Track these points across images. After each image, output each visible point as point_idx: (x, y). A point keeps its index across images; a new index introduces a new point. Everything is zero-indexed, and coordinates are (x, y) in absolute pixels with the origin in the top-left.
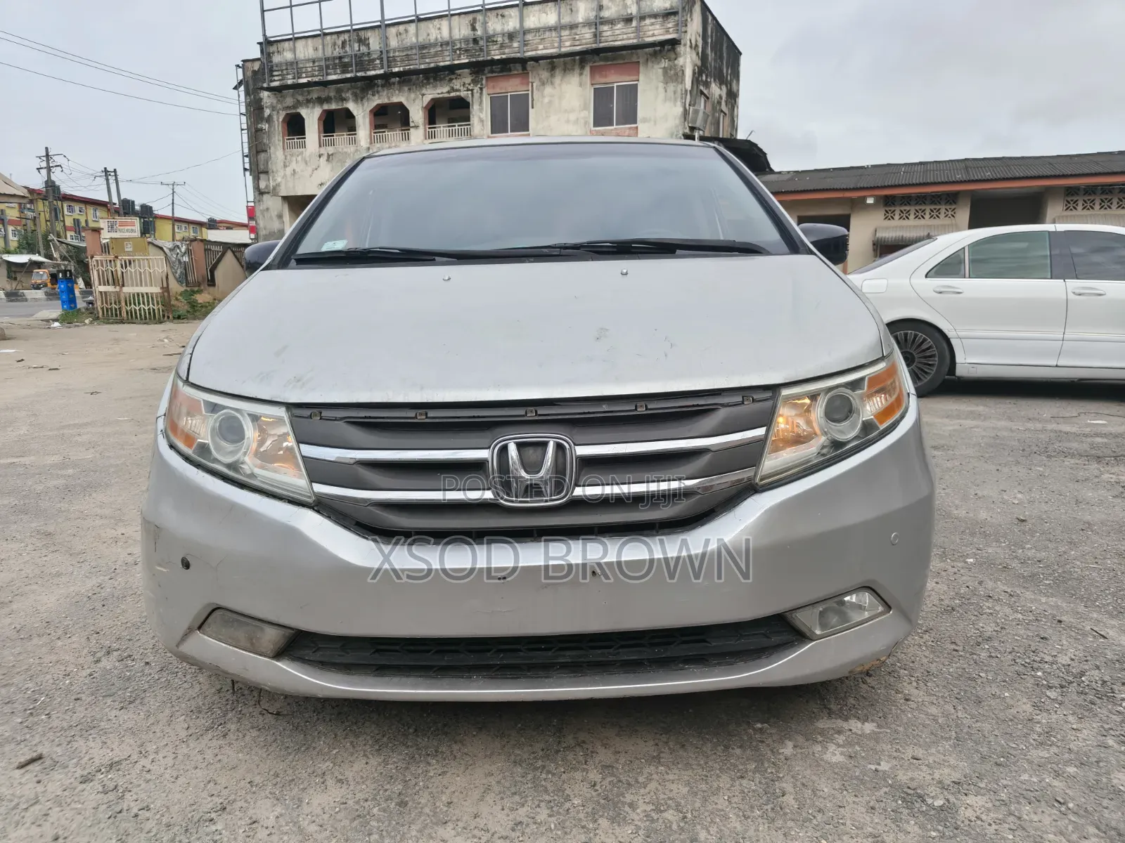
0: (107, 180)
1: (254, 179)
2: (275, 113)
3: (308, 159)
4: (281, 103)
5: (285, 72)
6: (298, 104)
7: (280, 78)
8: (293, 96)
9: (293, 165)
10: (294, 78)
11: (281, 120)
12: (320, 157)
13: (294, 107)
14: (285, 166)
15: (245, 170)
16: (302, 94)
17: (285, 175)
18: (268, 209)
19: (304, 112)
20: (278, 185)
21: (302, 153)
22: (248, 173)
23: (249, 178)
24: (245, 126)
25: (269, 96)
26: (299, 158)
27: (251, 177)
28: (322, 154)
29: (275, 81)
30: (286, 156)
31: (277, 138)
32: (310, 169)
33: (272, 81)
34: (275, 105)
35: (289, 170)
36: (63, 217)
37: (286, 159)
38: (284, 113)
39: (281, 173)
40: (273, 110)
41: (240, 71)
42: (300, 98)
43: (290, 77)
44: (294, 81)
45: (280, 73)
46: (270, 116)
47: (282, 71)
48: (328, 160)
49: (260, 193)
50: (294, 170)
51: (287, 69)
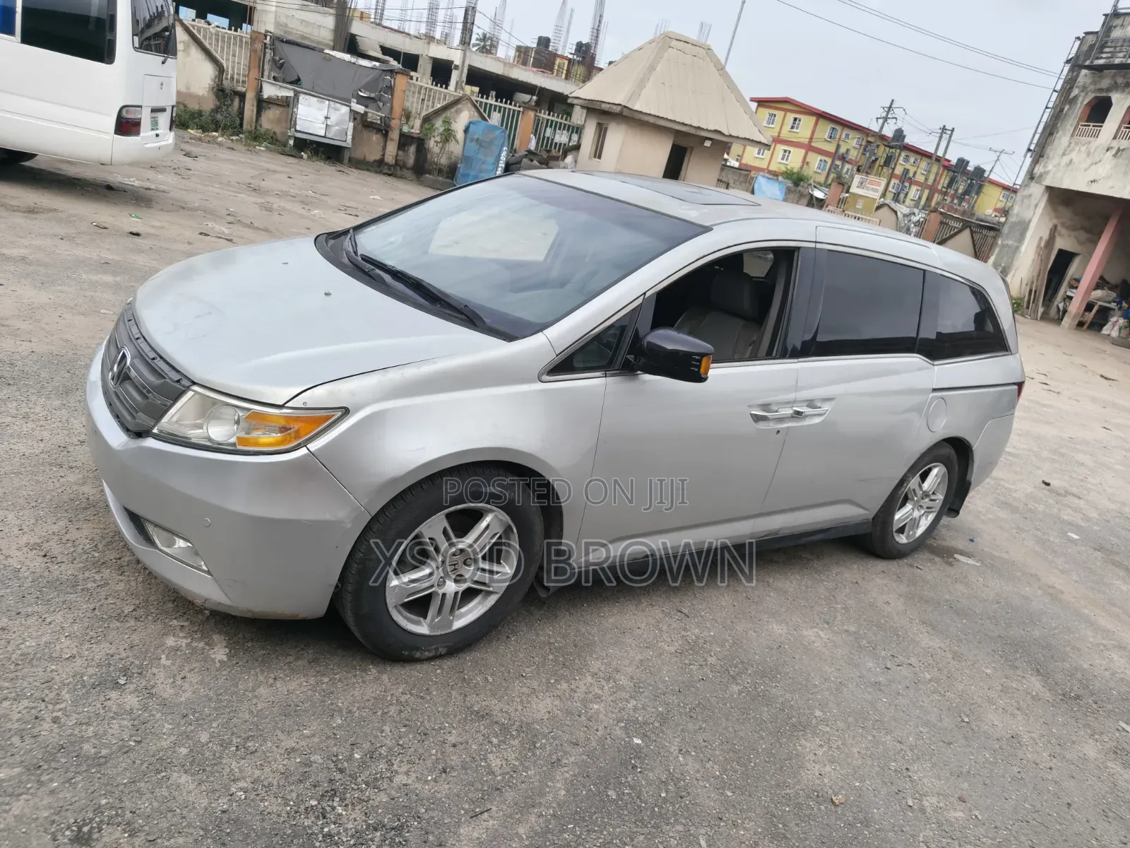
0: (941, 138)
1: (1032, 162)
2: (1083, 94)
3: (1092, 151)
4: (1095, 85)
5: (1118, 49)
6: (1115, 87)
7: (1109, 55)
8: (1114, 77)
9: (1074, 155)
10: (1124, 57)
11: (1085, 103)
12: (1107, 150)
13: (1109, 90)
14: (1064, 154)
15: (1029, 150)
16: (1124, 77)
17: (1059, 164)
18: (1030, 195)
19: (1115, 97)
20: (1047, 173)
21: (1090, 142)
22: (1029, 154)
23: (1029, 160)
24: (1051, 105)
25: (1086, 75)
26: (1083, 149)
27: (1031, 159)
28: (1112, 148)
29: (1101, 58)
30: (1070, 143)
31: (1070, 122)
32: (1089, 161)
33: (1098, 58)
34: (1087, 85)
35: (1066, 159)
36: (896, 165)
37: (1069, 146)
38: (1093, 95)
39: (1055, 161)
40: (1082, 91)
41: (1078, 43)
42: (1120, 80)
43: (1121, 55)
44: (1124, 60)
45: (1112, 49)
46: (1076, 97)
47: (1115, 47)
48: (1115, 156)
49: (1031, 176)
50: (1071, 161)
51: (1122, 46)
